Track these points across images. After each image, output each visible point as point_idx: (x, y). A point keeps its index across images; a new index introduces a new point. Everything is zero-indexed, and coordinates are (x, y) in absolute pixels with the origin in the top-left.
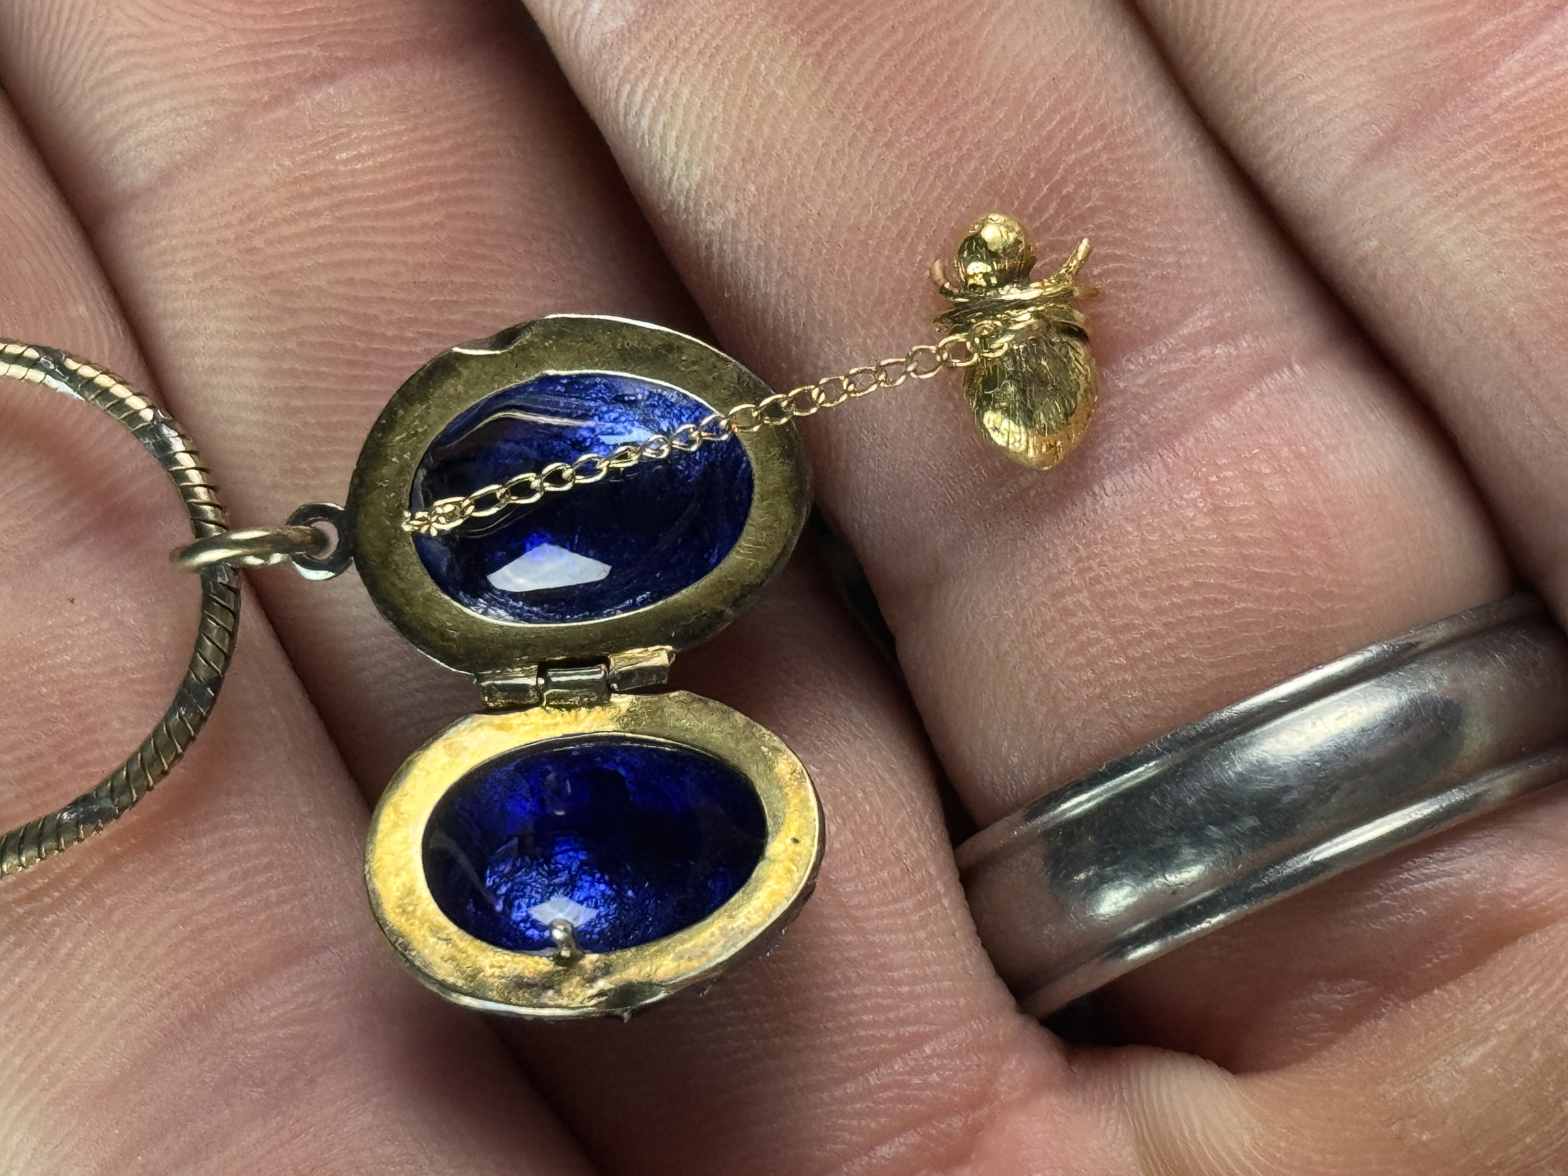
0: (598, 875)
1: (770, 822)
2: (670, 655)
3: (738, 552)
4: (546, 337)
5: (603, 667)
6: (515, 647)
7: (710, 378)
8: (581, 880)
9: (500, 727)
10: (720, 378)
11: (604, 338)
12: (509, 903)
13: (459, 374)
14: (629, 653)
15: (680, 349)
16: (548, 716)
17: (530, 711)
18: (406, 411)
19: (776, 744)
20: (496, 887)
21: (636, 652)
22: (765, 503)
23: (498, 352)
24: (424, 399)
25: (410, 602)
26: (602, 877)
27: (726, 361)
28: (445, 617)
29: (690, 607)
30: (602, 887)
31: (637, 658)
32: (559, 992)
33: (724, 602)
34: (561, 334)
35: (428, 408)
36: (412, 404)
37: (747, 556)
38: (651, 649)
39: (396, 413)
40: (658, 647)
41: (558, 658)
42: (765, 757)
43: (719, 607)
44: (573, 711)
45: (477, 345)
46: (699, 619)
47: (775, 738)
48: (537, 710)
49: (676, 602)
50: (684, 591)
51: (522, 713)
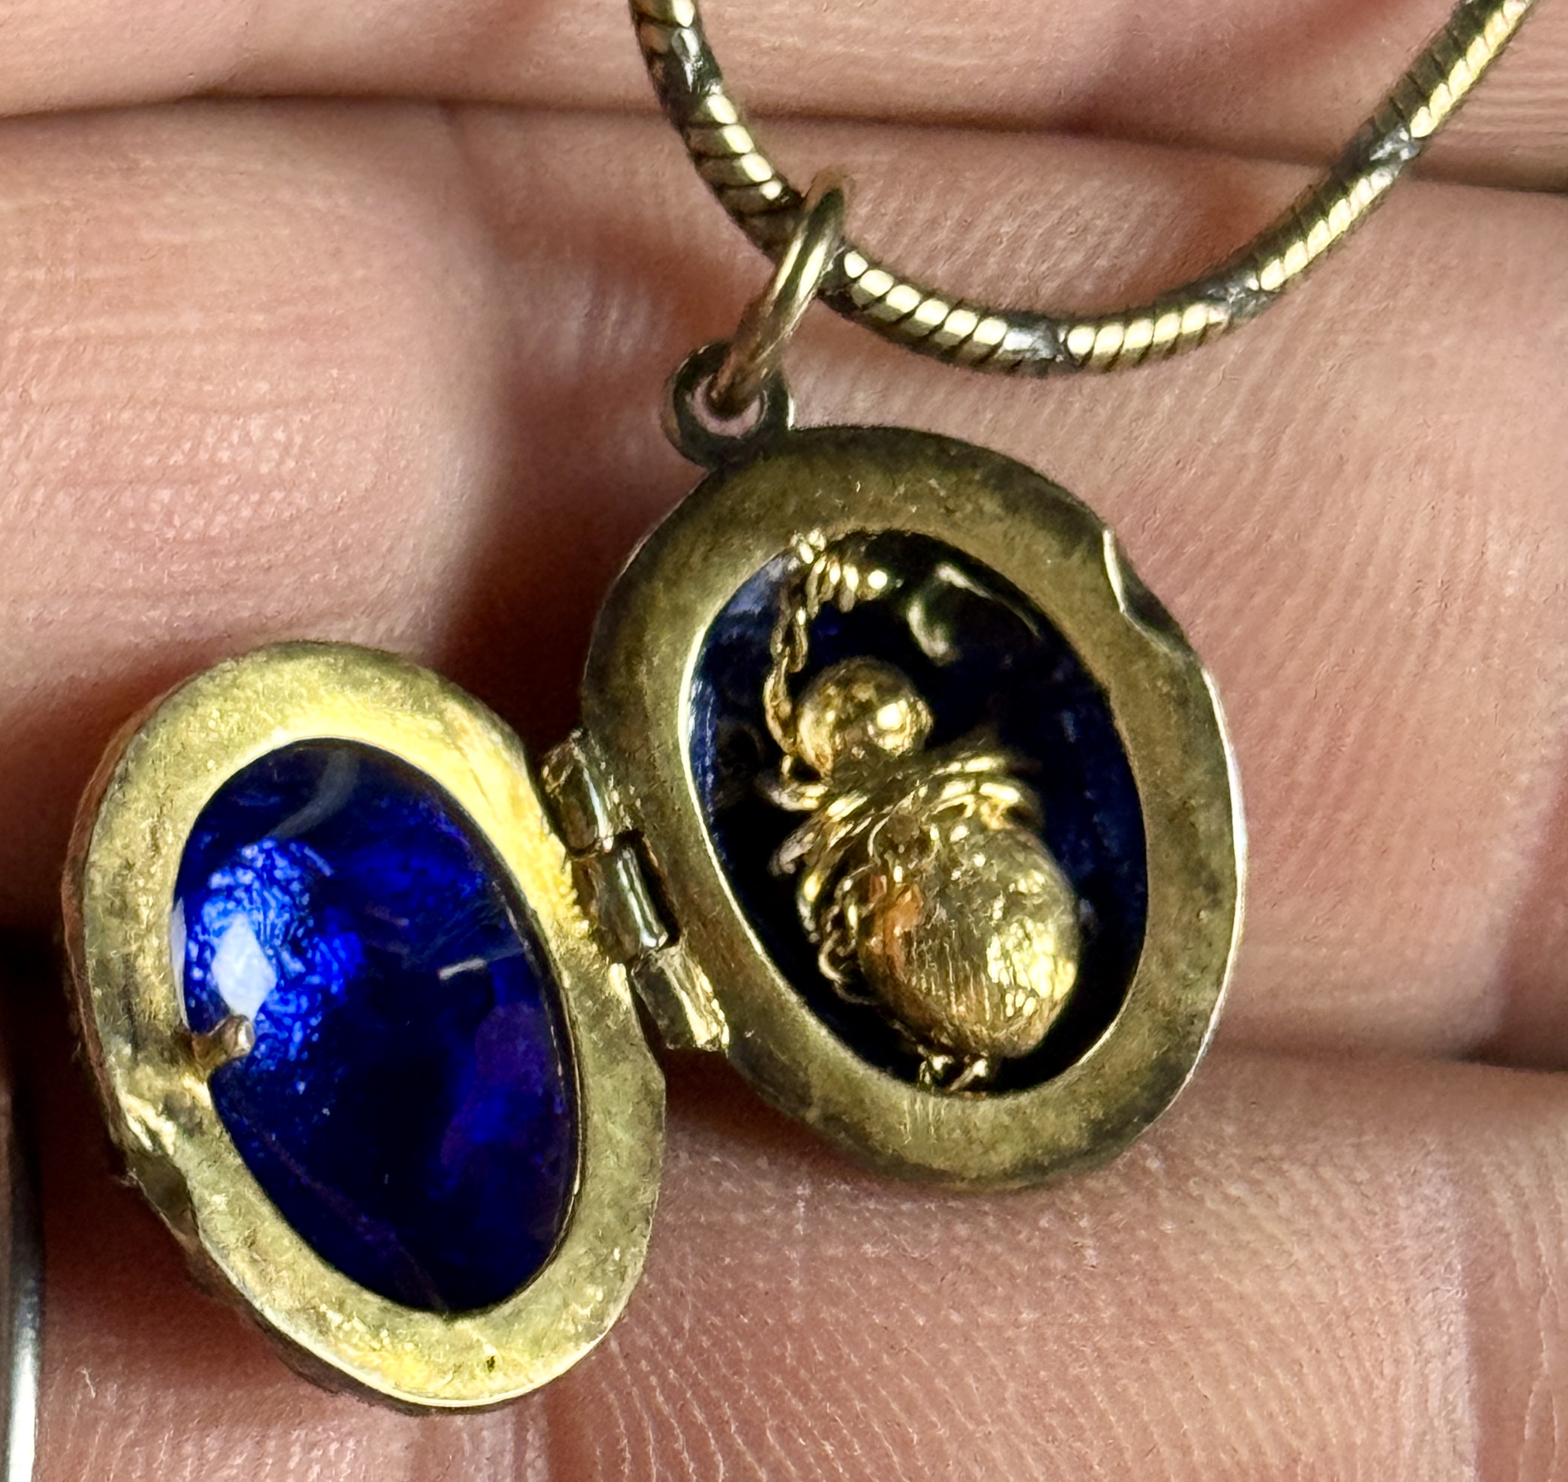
0: (314, 1022)
1: (507, 1309)
2: (715, 1040)
3: (913, 1103)
4: (1173, 678)
5: (663, 939)
6: (651, 779)
7: (1182, 966)
8: (298, 997)
9: (515, 801)
10: (1188, 985)
11: (1198, 774)
12: (228, 892)
13: (1066, 554)
14: (698, 972)
15: (1216, 904)
16: (557, 871)
17: (554, 839)
18: (984, 483)
19: (630, 1271)
20: (247, 866)
21: (704, 983)
22: (1006, 1120)
23: (1122, 607)
24: (1012, 507)
25: (672, 584)
26: (314, 1030)
27: (1219, 983)
28: (665, 649)
29: (804, 1049)
30: (298, 1036)
31: (694, 987)
32: (135, 1061)
33: (826, 1100)
34: (1183, 702)
35: (1001, 520)
36: (997, 488)
37: (912, 1113)
38: (715, 1004)
39: (975, 466)
40: (721, 1015)
41: (652, 856)
42: (605, 1260)
43: (816, 1093)
44: (577, 909)
45: (1125, 566)
46: (784, 1069)
47: (640, 1265)
48: (561, 849)
49: (804, 1025)
50: (824, 1032)
51: (547, 828)
